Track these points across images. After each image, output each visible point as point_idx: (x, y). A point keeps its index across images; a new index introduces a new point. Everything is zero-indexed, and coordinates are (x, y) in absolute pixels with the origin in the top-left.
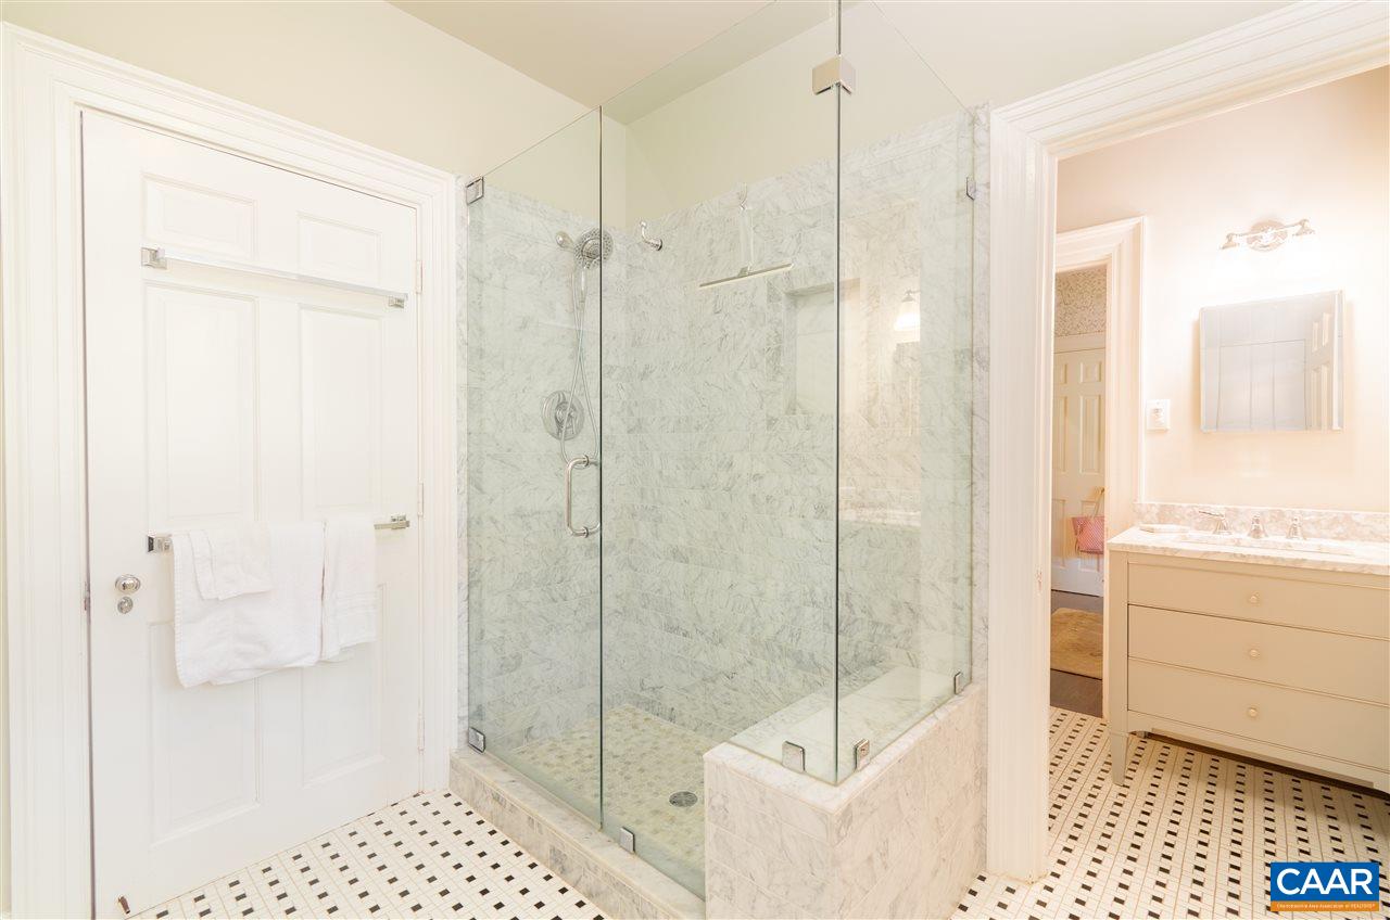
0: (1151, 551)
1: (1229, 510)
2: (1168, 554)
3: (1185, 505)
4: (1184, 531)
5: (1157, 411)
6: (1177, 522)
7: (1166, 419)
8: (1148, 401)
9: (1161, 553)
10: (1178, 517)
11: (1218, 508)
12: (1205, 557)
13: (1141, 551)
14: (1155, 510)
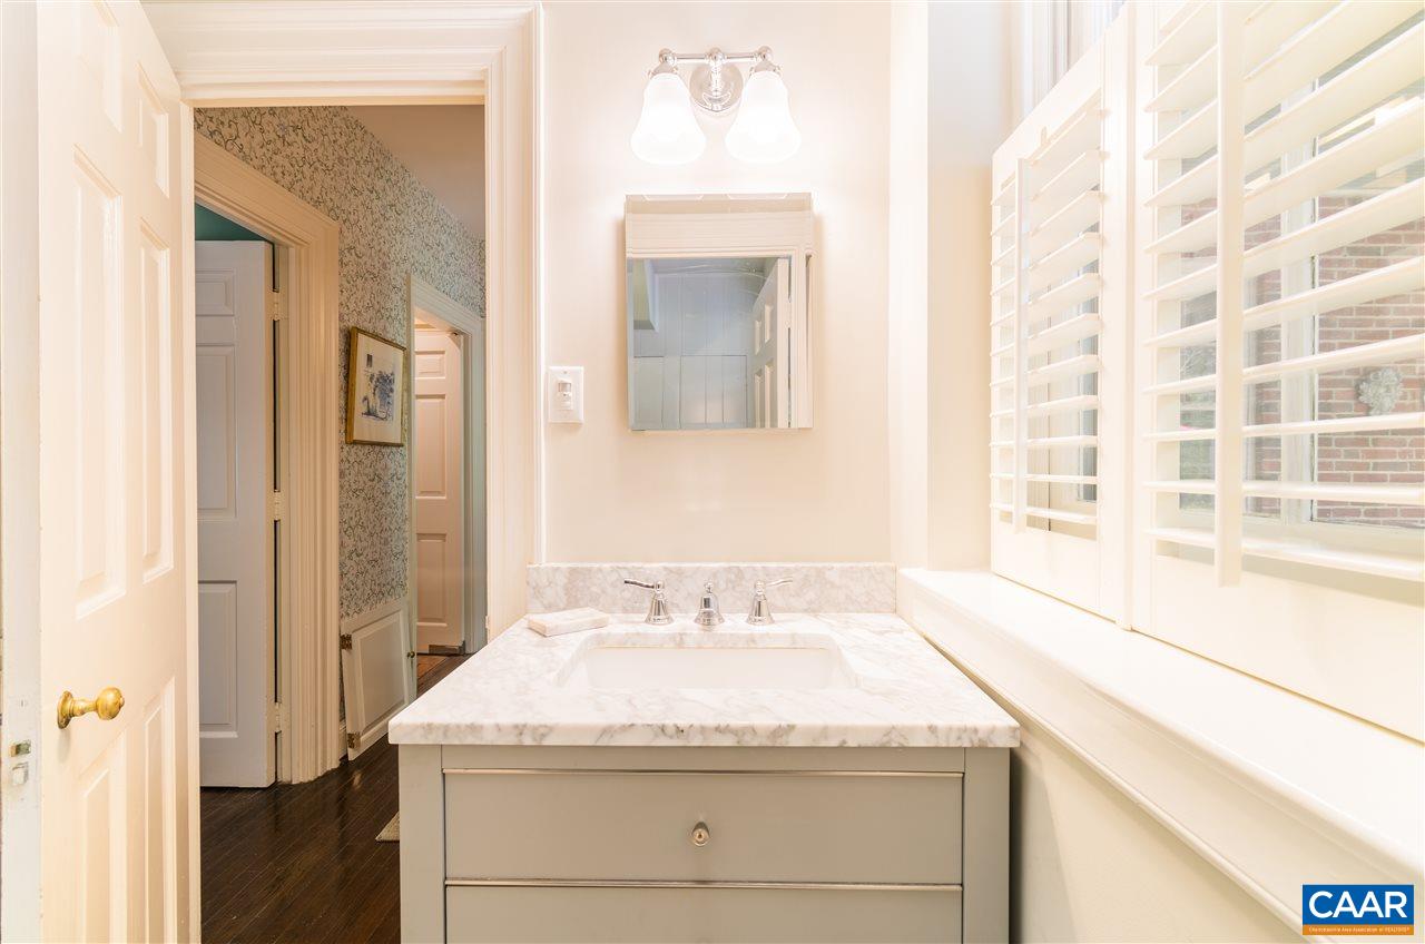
0: (489, 738)
1: (669, 570)
2: (528, 741)
3: (606, 566)
4: (599, 625)
5: (563, 386)
6: (594, 601)
7: (577, 401)
8: (548, 369)
9: (511, 740)
10: (594, 589)
11: (653, 569)
12: (604, 742)
13: (470, 740)
14: (561, 580)
